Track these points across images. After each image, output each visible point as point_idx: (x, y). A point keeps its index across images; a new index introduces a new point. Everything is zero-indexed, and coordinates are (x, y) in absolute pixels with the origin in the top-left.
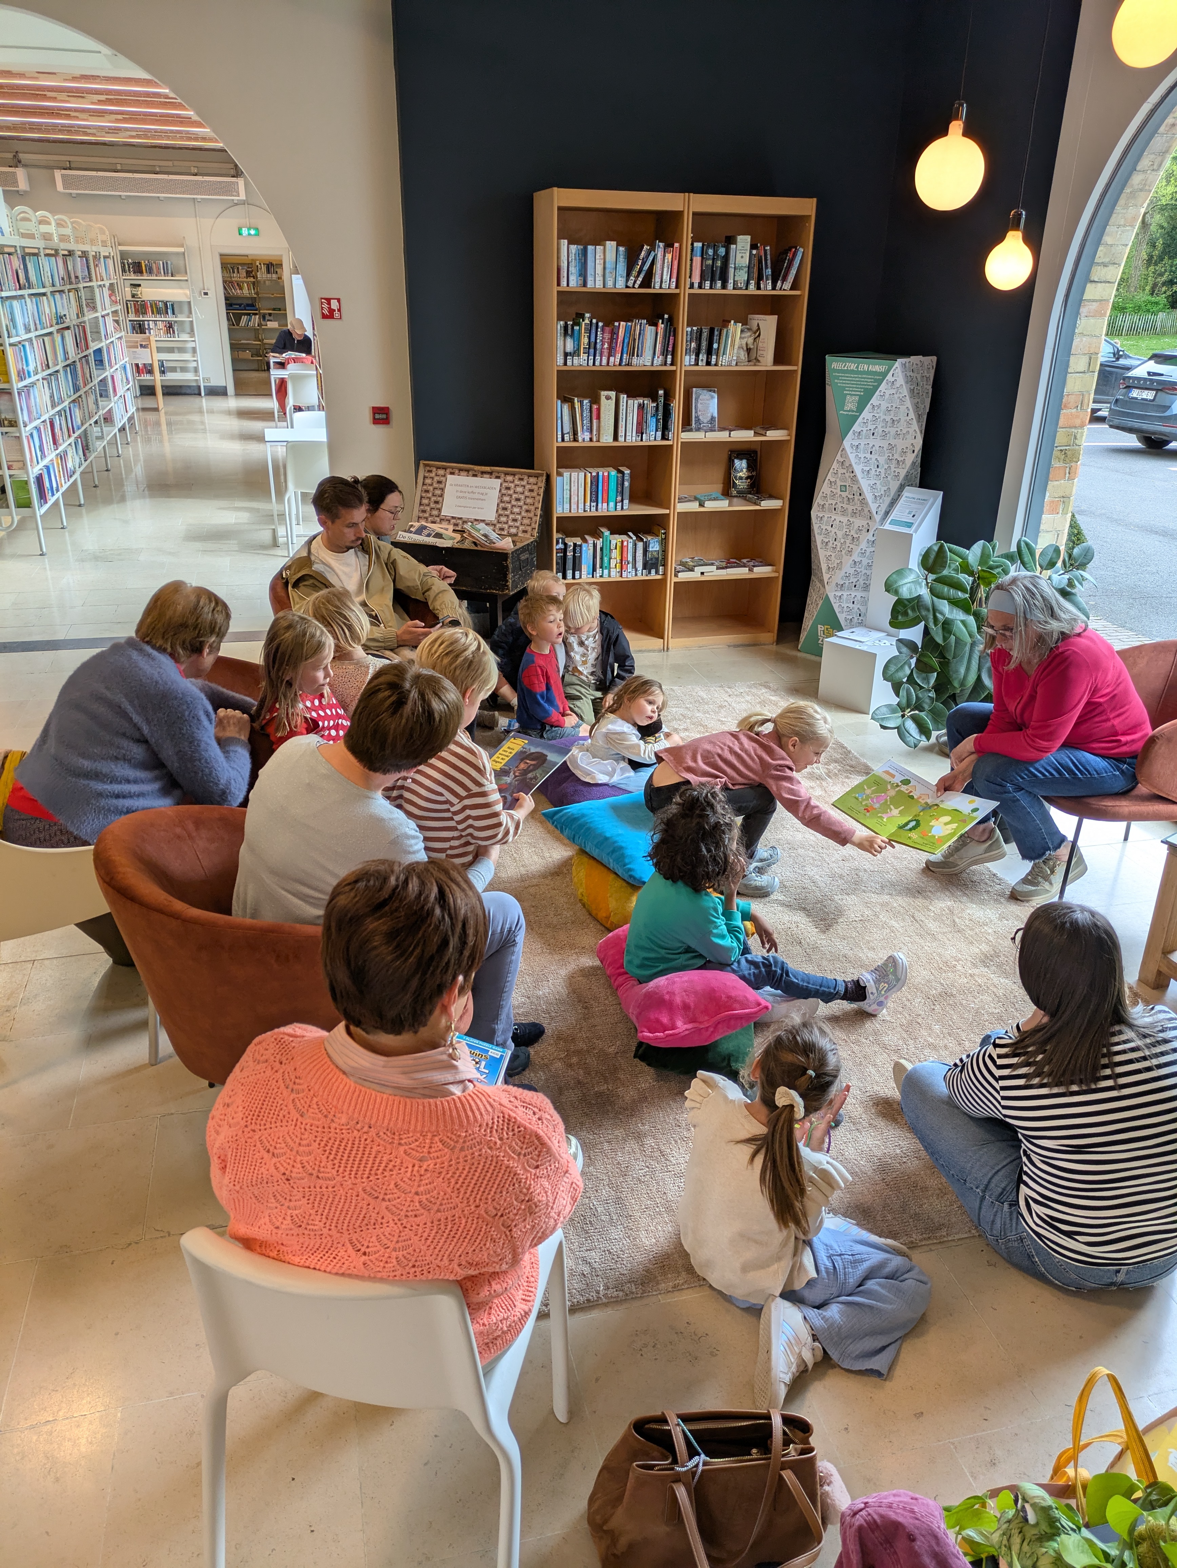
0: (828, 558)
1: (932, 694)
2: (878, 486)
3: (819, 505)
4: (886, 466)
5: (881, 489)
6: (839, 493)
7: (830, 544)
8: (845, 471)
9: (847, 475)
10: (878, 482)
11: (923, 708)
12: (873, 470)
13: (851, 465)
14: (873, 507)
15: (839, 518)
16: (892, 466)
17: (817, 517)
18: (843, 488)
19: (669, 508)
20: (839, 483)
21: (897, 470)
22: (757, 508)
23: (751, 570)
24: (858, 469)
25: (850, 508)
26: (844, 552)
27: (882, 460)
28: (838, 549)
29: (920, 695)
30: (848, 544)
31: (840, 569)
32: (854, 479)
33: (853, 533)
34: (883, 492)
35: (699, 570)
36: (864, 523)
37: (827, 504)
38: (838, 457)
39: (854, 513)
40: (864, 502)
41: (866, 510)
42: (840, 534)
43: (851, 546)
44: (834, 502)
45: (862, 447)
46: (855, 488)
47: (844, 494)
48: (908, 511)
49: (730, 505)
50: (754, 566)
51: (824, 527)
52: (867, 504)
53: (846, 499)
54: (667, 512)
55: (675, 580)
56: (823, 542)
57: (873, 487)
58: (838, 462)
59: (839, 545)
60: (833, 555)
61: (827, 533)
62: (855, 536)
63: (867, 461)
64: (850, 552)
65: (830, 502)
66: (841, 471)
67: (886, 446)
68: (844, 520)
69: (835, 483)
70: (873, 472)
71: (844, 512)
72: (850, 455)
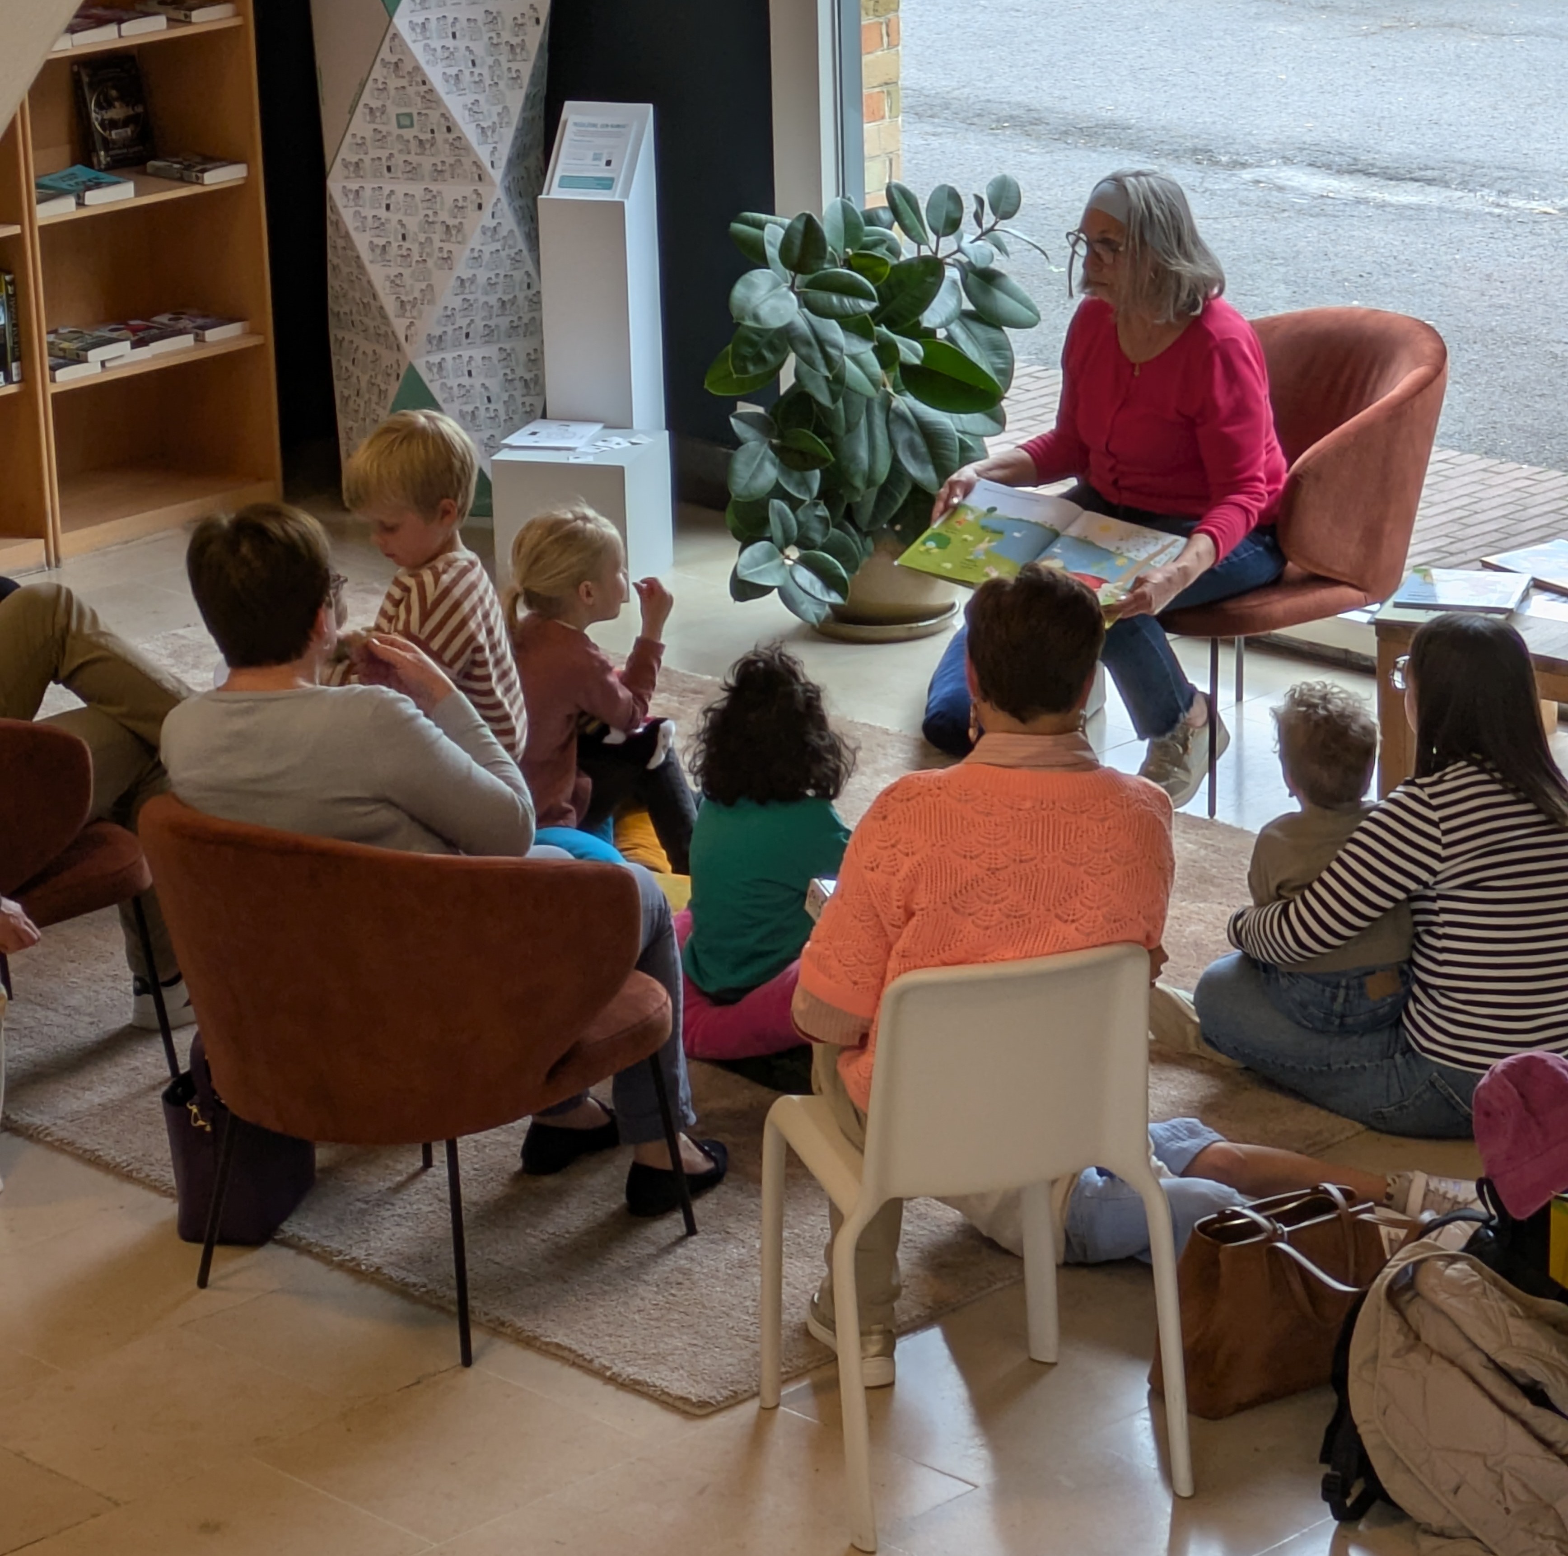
0: (395, 282)
1: (822, 511)
2: (484, 106)
3: (346, 164)
4: (490, 61)
5: (491, 113)
6: (396, 131)
7: (393, 249)
8: (404, 82)
9: (411, 90)
10: (481, 98)
11: (812, 541)
12: (467, 73)
13: (417, 68)
14: (483, 153)
15: (401, 189)
16: (503, 59)
17: (345, 191)
18: (405, 121)
19: (20, 222)
20: (393, 111)
21: (514, 66)
22: (196, 189)
23: (199, 339)
24: (435, 75)
25: (427, 163)
26: (430, 263)
27: (479, 48)
28: (416, 257)
29: (802, 518)
30: (437, 244)
31: (431, 302)
32: (430, 97)
33: (444, 216)
34: (495, 119)
35: (95, 355)
36: (467, 190)
37: (367, 159)
38: (385, 53)
39: (438, 173)
40: (459, 145)
41: (467, 162)
42: (413, 224)
43: (447, 246)
44: (384, 154)
45: (433, 25)
46: (434, 116)
47: (408, 134)
48: (590, 154)
49: (138, 193)
50: (204, 328)
51: (368, 212)
52: (468, 149)
53: (413, 145)
54: (15, 230)
55: (53, 389)
56: (372, 247)
57: (473, 110)
58: (384, 63)
59: (415, 248)
60: (407, 272)
61: (380, 226)
62: (451, 222)
63: (450, 56)
64: (447, 260)
65: (374, 153)
66: (394, 83)
67: (481, 17)
68: (417, 189)
69: (383, 110)
70: (466, 77)
71: (413, 172)
72: (411, 45)
